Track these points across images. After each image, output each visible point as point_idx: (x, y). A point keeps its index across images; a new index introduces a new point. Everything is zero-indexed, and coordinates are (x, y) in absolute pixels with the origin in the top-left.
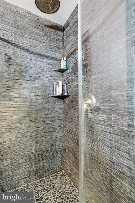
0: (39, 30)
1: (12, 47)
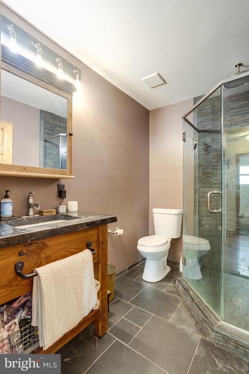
0: (240, 101)
1: (210, 135)
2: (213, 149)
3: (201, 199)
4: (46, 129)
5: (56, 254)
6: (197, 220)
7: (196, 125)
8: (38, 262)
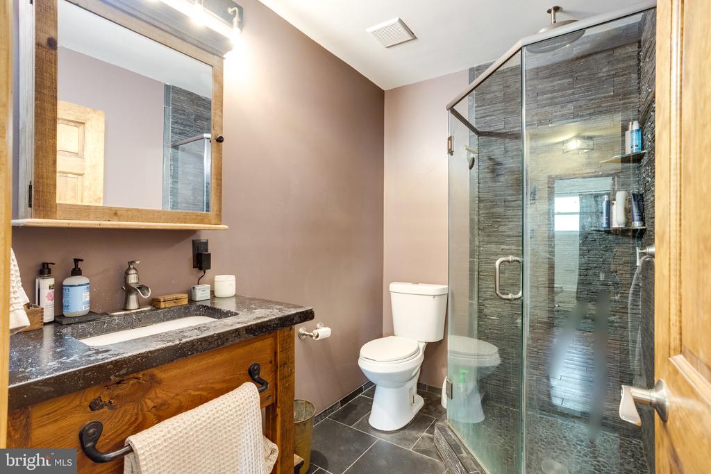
0: (557, 78)
1: (500, 140)
2: (506, 168)
3: (484, 266)
4: (177, 123)
5: (178, 397)
6: (476, 307)
7: (473, 122)
8: (136, 419)
